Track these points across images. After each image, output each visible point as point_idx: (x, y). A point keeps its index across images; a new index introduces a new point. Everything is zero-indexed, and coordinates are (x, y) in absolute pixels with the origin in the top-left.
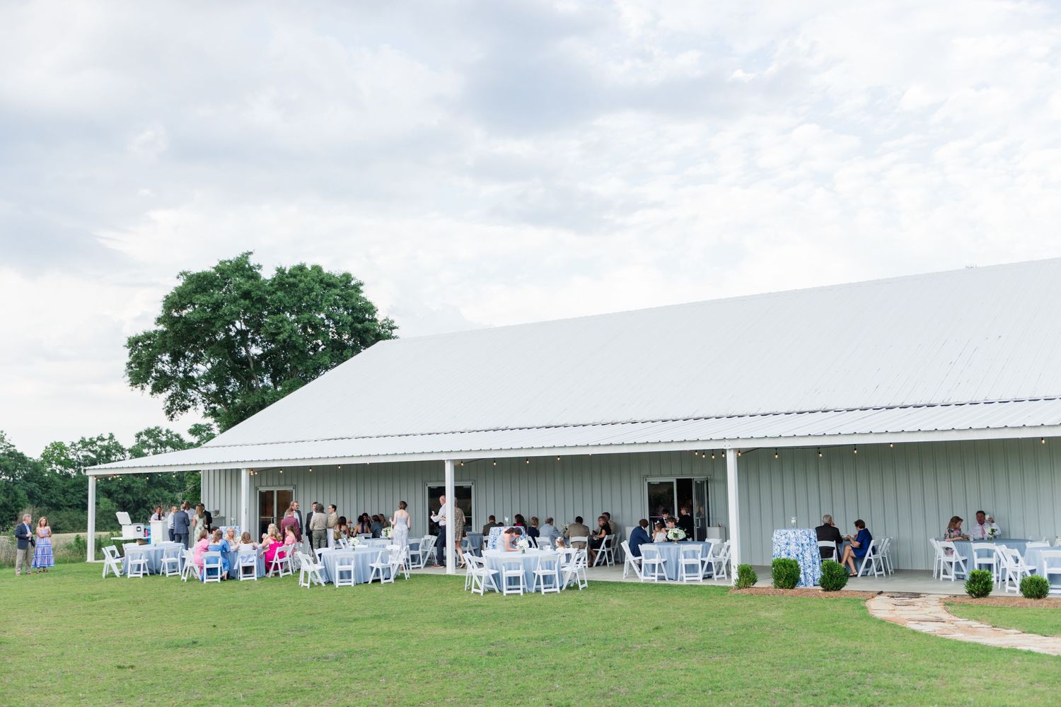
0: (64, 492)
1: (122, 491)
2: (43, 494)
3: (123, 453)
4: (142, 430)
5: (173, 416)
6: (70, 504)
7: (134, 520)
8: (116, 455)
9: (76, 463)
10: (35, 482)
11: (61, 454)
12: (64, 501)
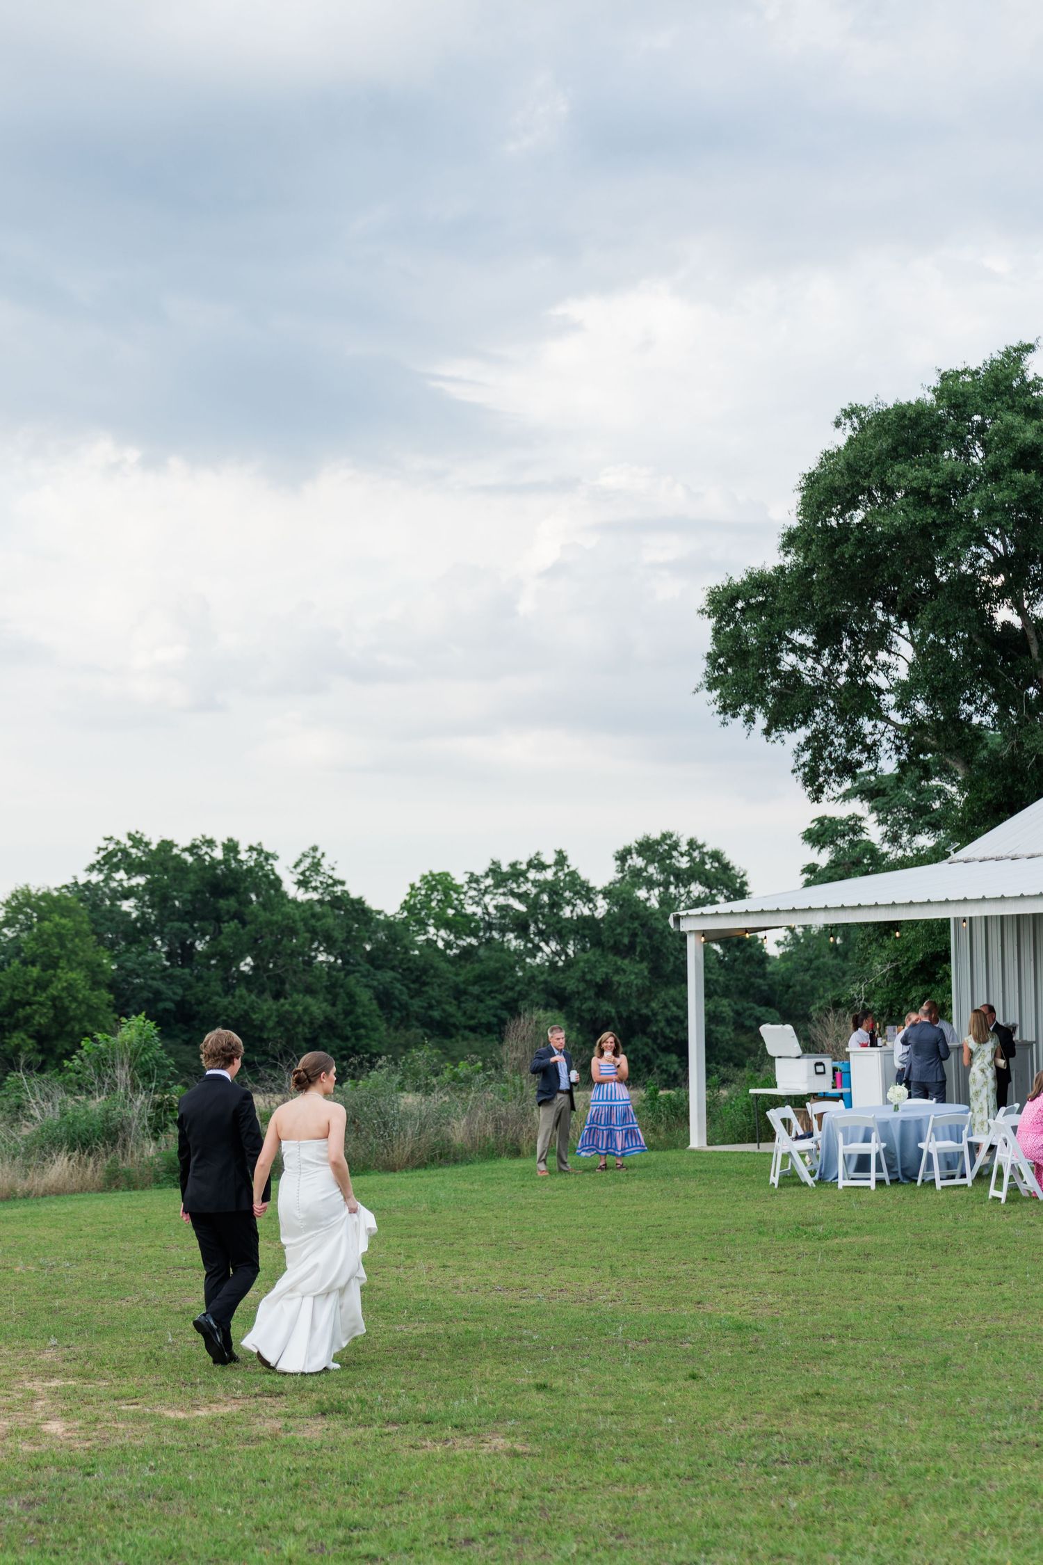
0: (459, 994)
1: (591, 993)
2: (412, 997)
3: (590, 900)
6: (472, 1022)
8: (574, 906)
9: (482, 925)
10: (393, 968)
11: (446, 902)
12: (459, 1014)
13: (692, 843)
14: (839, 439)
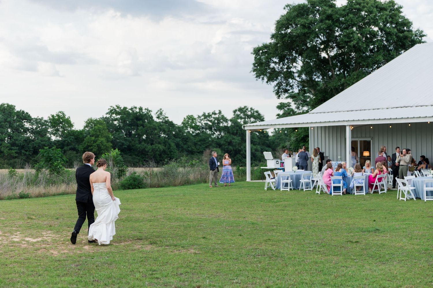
0: (195, 144)
1: (227, 144)
2: (184, 145)
3: (227, 122)
4: (237, 108)
5: (279, 96)
6: (199, 151)
7: (275, 157)
8: (223, 123)
9: (201, 128)
10: (180, 138)
11: (193, 122)
12: (195, 149)
13: (251, 109)
14: (285, 12)
